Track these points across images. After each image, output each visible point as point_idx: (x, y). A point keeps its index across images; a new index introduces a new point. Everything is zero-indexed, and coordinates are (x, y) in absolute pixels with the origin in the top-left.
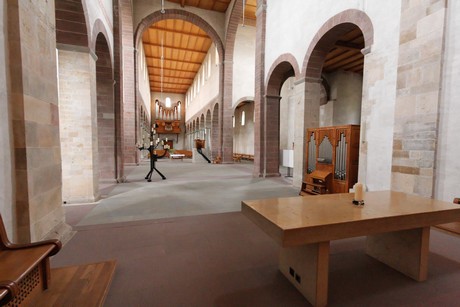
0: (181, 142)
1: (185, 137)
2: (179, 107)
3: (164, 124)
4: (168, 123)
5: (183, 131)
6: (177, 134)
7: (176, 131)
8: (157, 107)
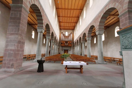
0: (72, 51)
1: (73, 48)
2: (71, 35)
3: (64, 42)
4: (66, 42)
5: (73, 45)
6: (70, 47)
7: (70, 45)
8: (62, 35)
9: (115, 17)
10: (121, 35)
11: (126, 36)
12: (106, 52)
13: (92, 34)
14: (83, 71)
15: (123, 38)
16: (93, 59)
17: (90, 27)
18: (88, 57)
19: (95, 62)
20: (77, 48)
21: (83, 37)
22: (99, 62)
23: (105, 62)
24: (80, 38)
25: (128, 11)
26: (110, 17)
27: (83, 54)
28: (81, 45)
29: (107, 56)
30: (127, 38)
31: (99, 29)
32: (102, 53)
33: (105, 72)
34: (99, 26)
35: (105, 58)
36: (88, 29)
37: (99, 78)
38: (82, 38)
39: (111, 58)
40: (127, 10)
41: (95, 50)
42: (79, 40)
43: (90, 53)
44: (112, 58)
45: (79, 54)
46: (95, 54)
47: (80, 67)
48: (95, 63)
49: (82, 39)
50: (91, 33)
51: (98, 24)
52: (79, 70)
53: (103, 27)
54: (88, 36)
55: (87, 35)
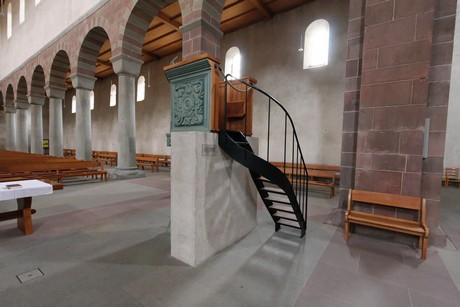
9: (175, 31)
10: (175, 83)
11: (184, 88)
12: (148, 138)
13: (103, 68)
14: (34, 223)
15: (177, 94)
16: (99, 165)
17: (87, 31)
18: (79, 157)
19: (106, 173)
20: (22, 118)
21: (54, 67)
22: (120, 173)
23: (140, 172)
24: (39, 70)
25: (202, 20)
26: (162, 24)
27: (57, 148)
28: (46, 107)
29: (149, 153)
30: (185, 95)
31: (125, 50)
32: (131, 143)
33: (135, 201)
34: (125, 38)
35: (142, 158)
36: (81, 39)
37: (106, 228)
38: (47, 71)
39: (158, 157)
40: (200, 18)
41: (110, 131)
42: (29, 80)
43: (87, 143)
44: (162, 157)
45: (37, 148)
46: (111, 149)
47: (16, 209)
48: (105, 178)
49: (47, 79)
50: (93, 59)
51: (122, 29)
52: (14, 222)
53: (139, 50)
54: (80, 70)
55: (74, 63)
